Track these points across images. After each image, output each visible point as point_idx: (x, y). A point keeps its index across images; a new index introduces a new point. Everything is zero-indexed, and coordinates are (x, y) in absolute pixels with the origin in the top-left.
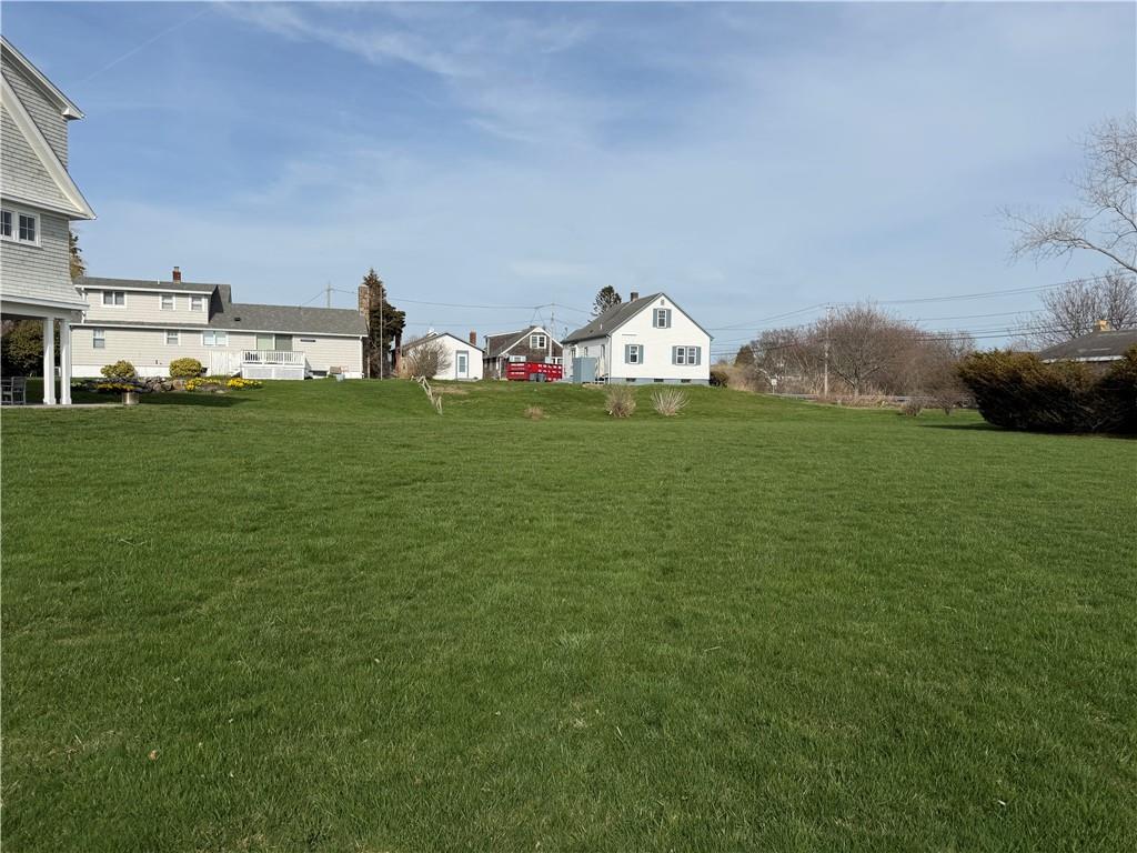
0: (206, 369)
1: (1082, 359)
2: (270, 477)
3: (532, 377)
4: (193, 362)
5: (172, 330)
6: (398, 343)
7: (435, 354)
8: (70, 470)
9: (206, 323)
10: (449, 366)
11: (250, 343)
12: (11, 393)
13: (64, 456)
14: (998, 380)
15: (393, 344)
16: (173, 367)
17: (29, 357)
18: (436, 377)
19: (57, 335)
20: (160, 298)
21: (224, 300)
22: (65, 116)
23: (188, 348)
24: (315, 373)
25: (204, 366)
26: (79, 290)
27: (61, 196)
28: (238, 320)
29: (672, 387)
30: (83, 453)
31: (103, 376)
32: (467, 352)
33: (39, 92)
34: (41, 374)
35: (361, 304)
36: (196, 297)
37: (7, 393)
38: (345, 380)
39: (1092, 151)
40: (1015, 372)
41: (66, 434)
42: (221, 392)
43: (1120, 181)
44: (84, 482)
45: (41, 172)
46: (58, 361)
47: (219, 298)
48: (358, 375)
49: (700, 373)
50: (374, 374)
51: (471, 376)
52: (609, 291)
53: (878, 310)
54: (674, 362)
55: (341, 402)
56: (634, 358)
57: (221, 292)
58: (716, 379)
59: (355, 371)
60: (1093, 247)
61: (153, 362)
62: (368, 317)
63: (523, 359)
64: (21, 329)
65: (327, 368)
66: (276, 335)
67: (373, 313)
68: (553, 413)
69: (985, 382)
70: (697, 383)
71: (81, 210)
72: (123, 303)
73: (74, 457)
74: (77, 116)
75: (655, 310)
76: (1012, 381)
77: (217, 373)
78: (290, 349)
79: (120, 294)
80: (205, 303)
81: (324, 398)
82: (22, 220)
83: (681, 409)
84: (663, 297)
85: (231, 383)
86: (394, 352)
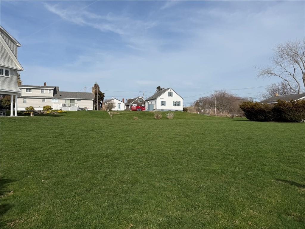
0: (52, 108)
1: (270, 103)
2: (62, 129)
3: (138, 110)
4: (49, 106)
5: (44, 98)
6: (103, 101)
7: (112, 104)
8: (16, 128)
9: (53, 96)
10: (115, 107)
11: (64, 101)
12: (2, 113)
13: (15, 125)
14: (249, 108)
15: (101, 102)
16: (44, 108)
17: (7, 105)
18: (112, 110)
19: (14, 100)
20: (41, 90)
21: (57, 91)
22: (17, 46)
23: (48, 103)
24: (80, 109)
25: (52, 107)
26: (20, 88)
27: (16, 65)
28: (61, 95)
29: (173, 112)
30: (19, 125)
31: (26, 110)
32: (120, 103)
33: (11, 40)
34: (10, 110)
35: (92, 91)
36: (50, 90)
37: (1, 113)
38: (88, 111)
39: (276, 51)
40: (252, 106)
41: (16, 121)
42: (56, 114)
43: (282, 59)
44: (19, 130)
45: (11, 59)
46: (14, 106)
47: (56, 90)
48: (92, 109)
49: (180, 108)
50: (96, 109)
51: (122, 110)
52: (159, 87)
53: (227, 92)
54: (173, 105)
55: (86, 116)
56: (163, 105)
57: (57, 88)
58: (185, 110)
59: (91, 108)
60: (277, 75)
61: (39, 106)
62: (94, 95)
63: (136, 105)
64: (5, 98)
65: (83, 108)
66: (71, 99)
67: (96, 94)
68: (141, 118)
69: (246, 109)
70: (180, 111)
71: (20, 68)
72: (31, 92)
73: (17, 125)
74: (20, 45)
75: (168, 92)
76: (252, 108)
77: (55, 109)
78: (74, 103)
79: (30, 89)
80: (52, 91)
81: (82, 115)
82: (6, 71)
83: (174, 117)
84: (170, 89)
85: (58, 111)
86: (102, 103)
